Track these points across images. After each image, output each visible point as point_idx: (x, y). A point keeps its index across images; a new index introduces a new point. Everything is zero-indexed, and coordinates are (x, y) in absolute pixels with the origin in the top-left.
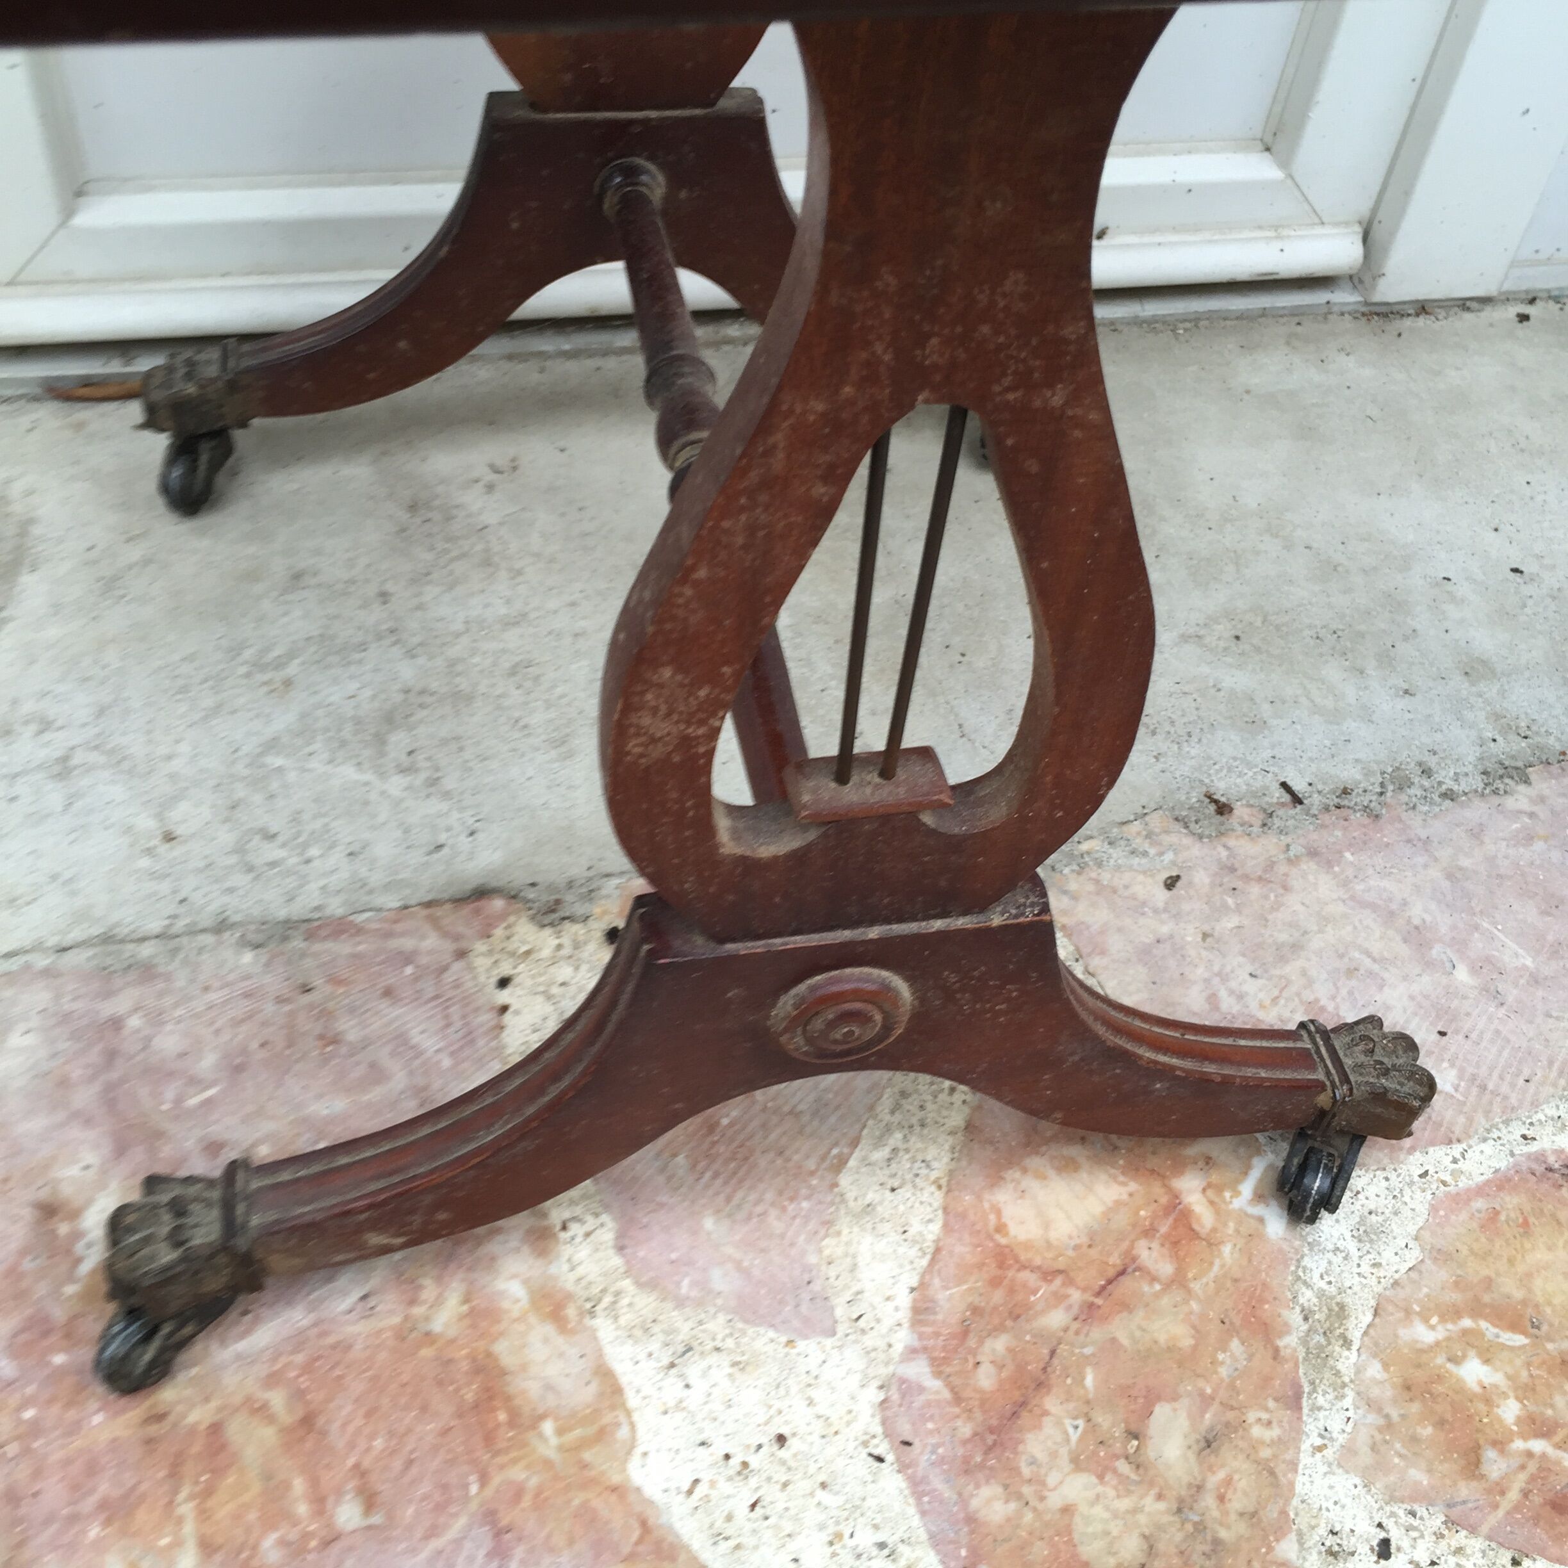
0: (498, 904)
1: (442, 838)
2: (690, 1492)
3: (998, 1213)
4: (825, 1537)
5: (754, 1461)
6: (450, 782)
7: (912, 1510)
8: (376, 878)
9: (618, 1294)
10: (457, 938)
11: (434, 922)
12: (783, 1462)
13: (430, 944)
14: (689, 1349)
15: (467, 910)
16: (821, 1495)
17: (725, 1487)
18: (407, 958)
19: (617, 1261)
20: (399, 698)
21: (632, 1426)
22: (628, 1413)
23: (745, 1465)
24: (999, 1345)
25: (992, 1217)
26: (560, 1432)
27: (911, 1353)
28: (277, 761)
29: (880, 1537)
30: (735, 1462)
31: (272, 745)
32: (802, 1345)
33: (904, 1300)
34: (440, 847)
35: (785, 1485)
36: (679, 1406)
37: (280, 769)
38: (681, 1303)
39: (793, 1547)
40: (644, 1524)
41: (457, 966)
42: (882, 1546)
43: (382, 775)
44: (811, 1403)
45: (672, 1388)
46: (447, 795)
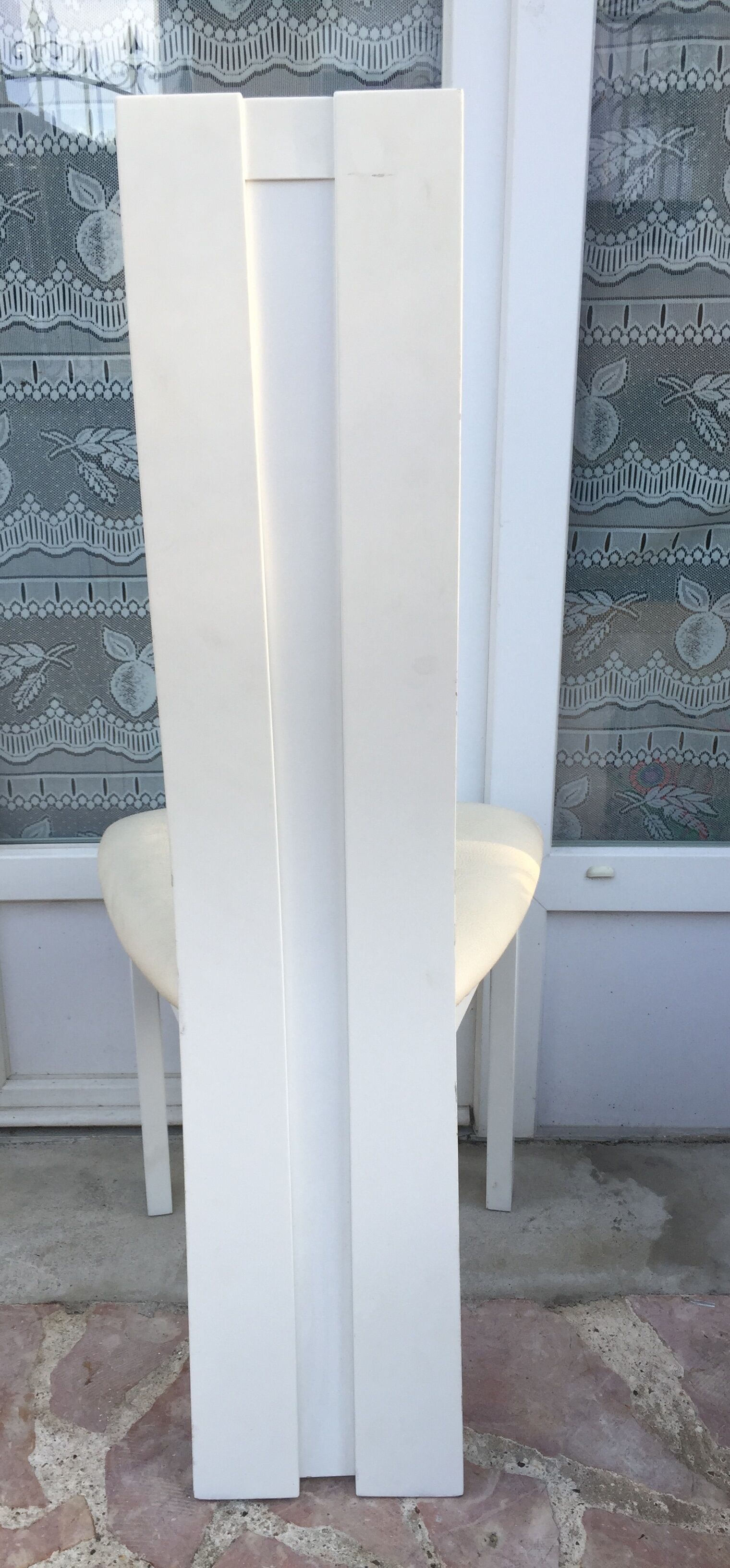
0: (58, 1305)
1: (49, 1286)
2: (43, 1466)
3: (170, 1407)
4: (76, 1482)
5: (65, 1461)
6: (59, 1270)
7: (104, 1479)
8: (22, 1296)
9: (44, 1414)
10: (40, 1314)
11: (36, 1309)
12: (73, 1462)
13: (32, 1315)
14: (59, 1430)
15: (48, 1306)
16: (80, 1472)
17: (54, 1467)
18: (22, 1318)
19: (49, 1405)
20: (54, 1243)
21: (34, 1447)
22: (34, 1444)
23: (62, 1461)
24: (152, 1442)
25: (168, 1408)
26: (13, 1445)
27: (124, 1439)
28: (7, 1259)
29: (92, 1484)
30: (59, 1461)
31: (9, 1255)
32: (93, 1433)
33: (129, 1427)
34: (47, 1288)
35: (71, 1468)
36: (51, 1445)
37: (9, 1262)
38: (62, 1417)
39: (66, 1483)
40: (26, 1470)
41: (37, 1323)
42: (91, 1486)
43: (38, 1266)
44: (88, 1448)
45: (50, 1441)
46: (56, 1274)
